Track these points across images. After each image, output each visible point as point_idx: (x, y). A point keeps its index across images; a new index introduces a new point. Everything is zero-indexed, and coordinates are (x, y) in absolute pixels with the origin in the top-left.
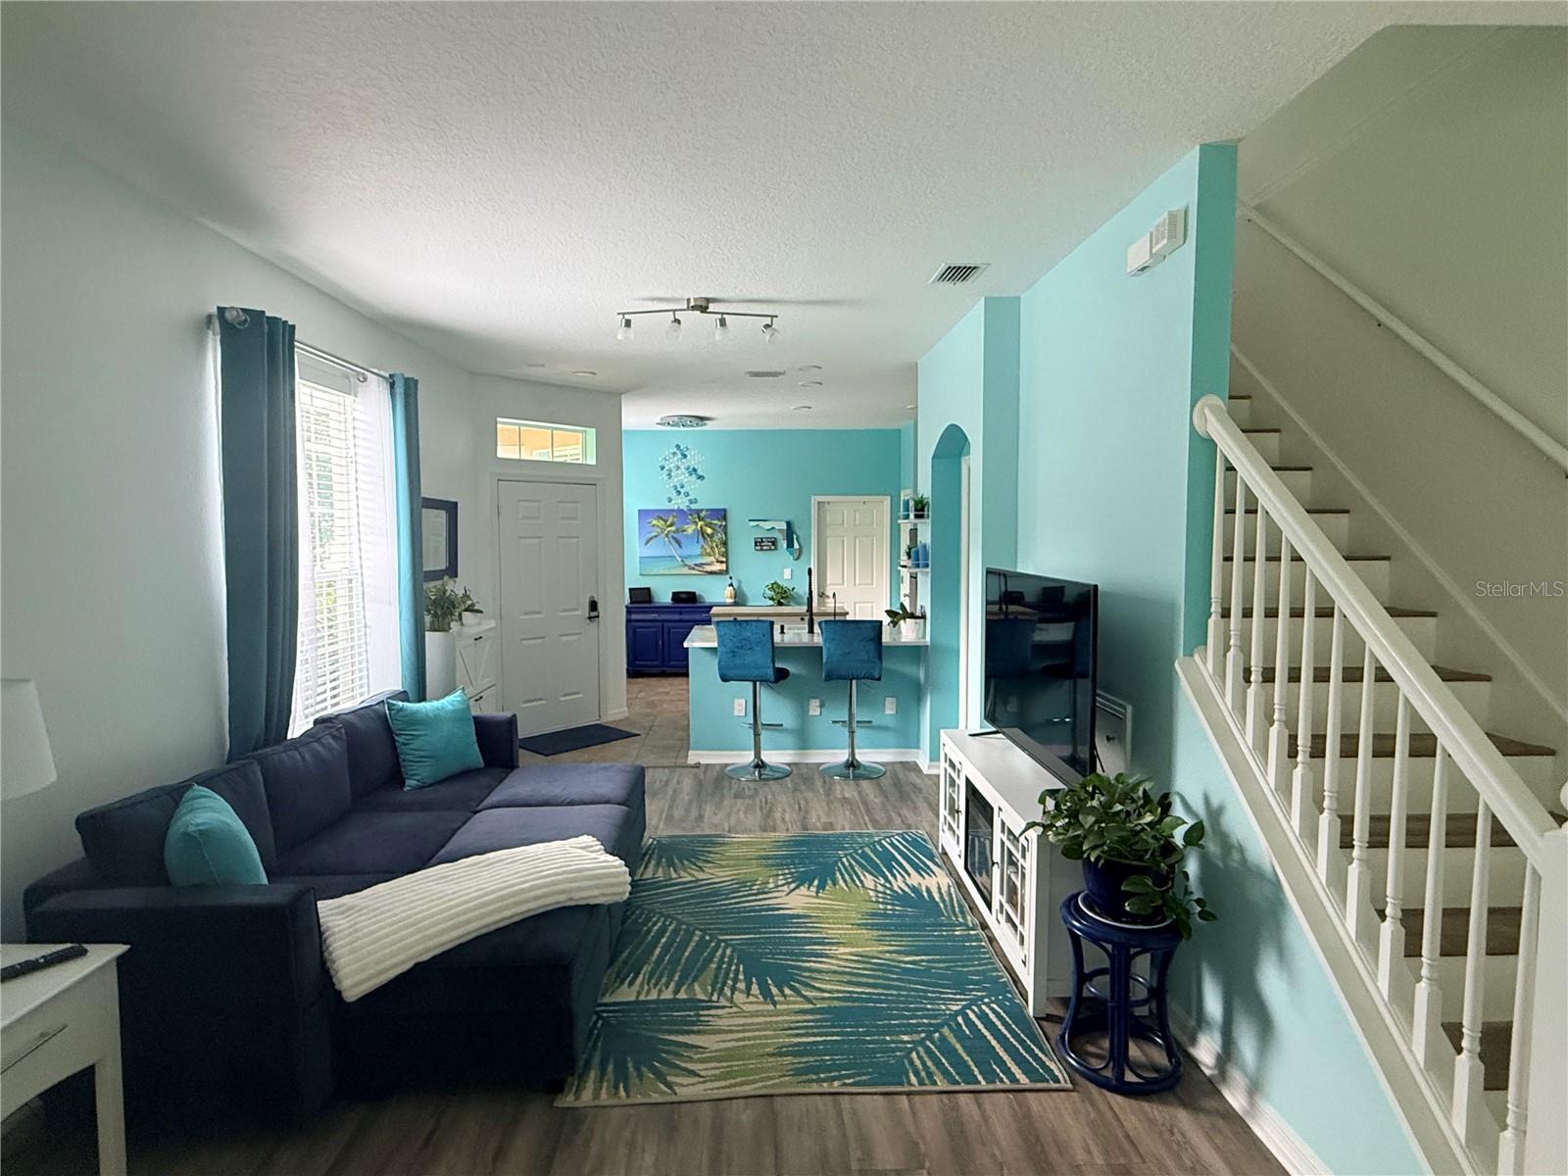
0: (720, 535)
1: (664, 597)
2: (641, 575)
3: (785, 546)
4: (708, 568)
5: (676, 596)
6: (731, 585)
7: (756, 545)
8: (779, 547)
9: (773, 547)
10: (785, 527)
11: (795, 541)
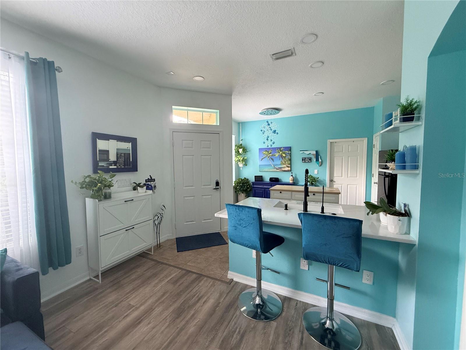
0: (289, 157)
1: (267, 179)
2: (260, 171)
3: (315, 160)
4: (284, 169)
5: (271, 179)
6: (292, 176)
7: (303, 160)
8: (312, 161)
9: (310, 161)
10: (315, 153)
11: (319, 158)
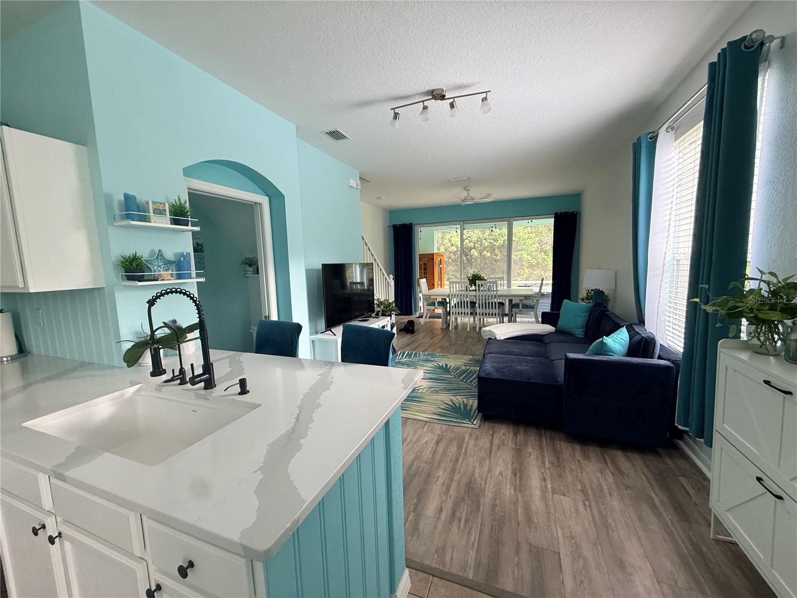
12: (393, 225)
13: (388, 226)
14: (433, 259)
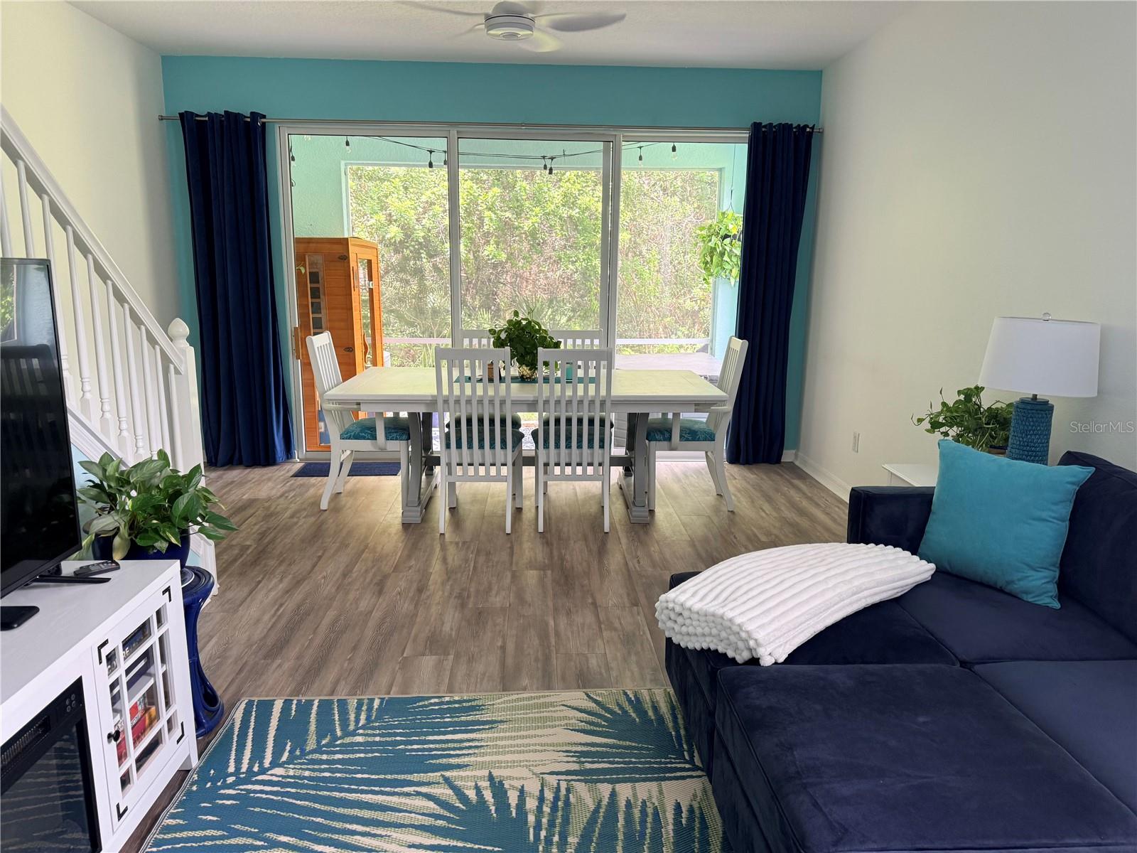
12: (181, 115)
13: (161, 118)
14: (345, 258)
